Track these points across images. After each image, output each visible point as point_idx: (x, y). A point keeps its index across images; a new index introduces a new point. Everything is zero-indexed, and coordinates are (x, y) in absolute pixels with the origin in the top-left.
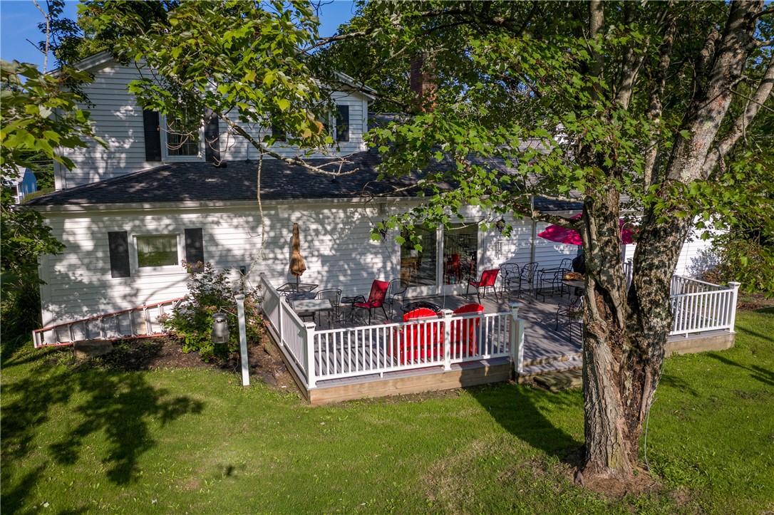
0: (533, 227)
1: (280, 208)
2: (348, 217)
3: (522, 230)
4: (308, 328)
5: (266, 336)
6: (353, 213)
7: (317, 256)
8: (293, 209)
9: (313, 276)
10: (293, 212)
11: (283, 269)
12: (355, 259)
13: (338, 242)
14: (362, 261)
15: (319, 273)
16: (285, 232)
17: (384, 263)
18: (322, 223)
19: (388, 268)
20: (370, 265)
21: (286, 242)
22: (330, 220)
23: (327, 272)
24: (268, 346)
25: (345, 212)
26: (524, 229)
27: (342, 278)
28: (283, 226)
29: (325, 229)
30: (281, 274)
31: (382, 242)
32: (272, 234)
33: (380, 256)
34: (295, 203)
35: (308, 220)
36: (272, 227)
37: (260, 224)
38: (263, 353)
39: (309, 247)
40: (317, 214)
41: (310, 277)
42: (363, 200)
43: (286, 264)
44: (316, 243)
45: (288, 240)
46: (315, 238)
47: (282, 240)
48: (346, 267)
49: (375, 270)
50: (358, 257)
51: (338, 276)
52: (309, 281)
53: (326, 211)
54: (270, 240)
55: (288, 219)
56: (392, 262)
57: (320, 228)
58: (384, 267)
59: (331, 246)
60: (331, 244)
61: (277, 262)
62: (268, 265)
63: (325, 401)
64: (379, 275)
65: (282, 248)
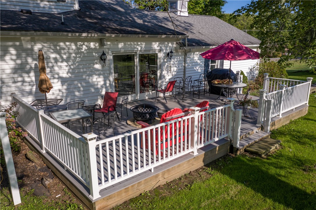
0: (185, 56)
1: (24, 40)
2: (78, 49)
3: (179, 58)
4: (90, 140)
5: (24, 144)
6: (82, 45)
7: (58, 78)
8: (34, 41)
9: (55, 93)
10: (35, 44)
11: (31, 89)
12: (85, 79)
13: (72, 67)
14: (90, 81)
15: (60, 90)
16: (30, 60)
17: (105, 81)
18: (59, 53)
19: (108, 85)
20: (96, 83)
21: (31, 67)
22: (66, 51)
23: (66, 89)
24: (31, 155)
25: (76, 45)
26: (181, 57)
27: (77, 93)
28: (28, 55)
29: (62, 58)
30: (30, 93)
31: (103, 66)
32: (19, 62)
33: (102, 76)
34: (37, 35)
35: (48, 51)
36: (18, 56)
37: (7, 53)
38: (25, 160)
39: (51, 72)
40: (55, 46)
41: (53, 94)
42: (90, 35)
43: (33, 86)
44: (56, 68)
45: (33, 66)
46: (55, 64)
47: (28, 67)
48: (79, 85)
49: (99, 86)
50: (87, 77)
51: (74, 92)
52: (53, 97)
53: (62, 44)
54: (17, 67)
55: (32, 50)
56: (110, 81)
57: (58, 56)
58: (105, 84)
59: (67, 70)
60: (67, 68)
61: (25, 84)
62: (17, 87)
63: (109, 206)
64: (102, 90)
65: (28, 72)
